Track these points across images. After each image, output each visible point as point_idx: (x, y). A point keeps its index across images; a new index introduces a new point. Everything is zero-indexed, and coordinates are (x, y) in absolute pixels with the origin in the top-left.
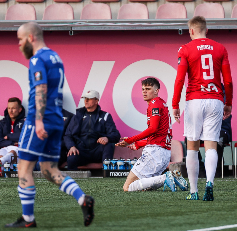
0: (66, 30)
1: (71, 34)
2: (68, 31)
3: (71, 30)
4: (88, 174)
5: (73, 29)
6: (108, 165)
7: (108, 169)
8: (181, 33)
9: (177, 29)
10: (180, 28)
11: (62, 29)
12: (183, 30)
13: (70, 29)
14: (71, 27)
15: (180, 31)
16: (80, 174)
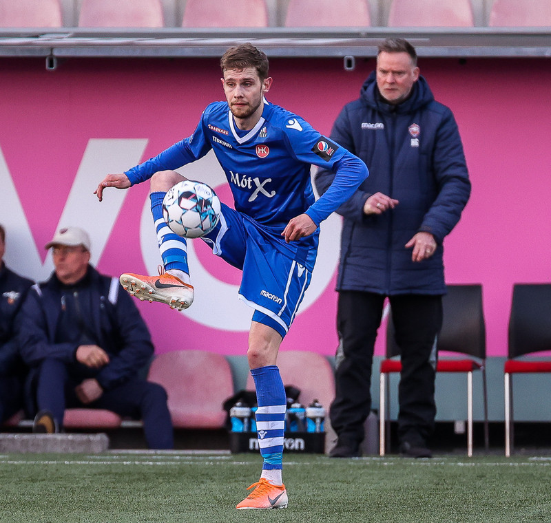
0: (37, 54)
1: (51, 65)
2: (42, 59)
3: (52, 55)
4: (101, 441)
5: (56, 53)
6: (246, 420)
7: (246, 430)
8: (349, 65)
9: (340, 54)
10: (349, 54)
11: (27, 54)
12: (358, 59)
13: (47, 53)
14: (52, 48)
15: (349, 62)
16: (81, 443)
